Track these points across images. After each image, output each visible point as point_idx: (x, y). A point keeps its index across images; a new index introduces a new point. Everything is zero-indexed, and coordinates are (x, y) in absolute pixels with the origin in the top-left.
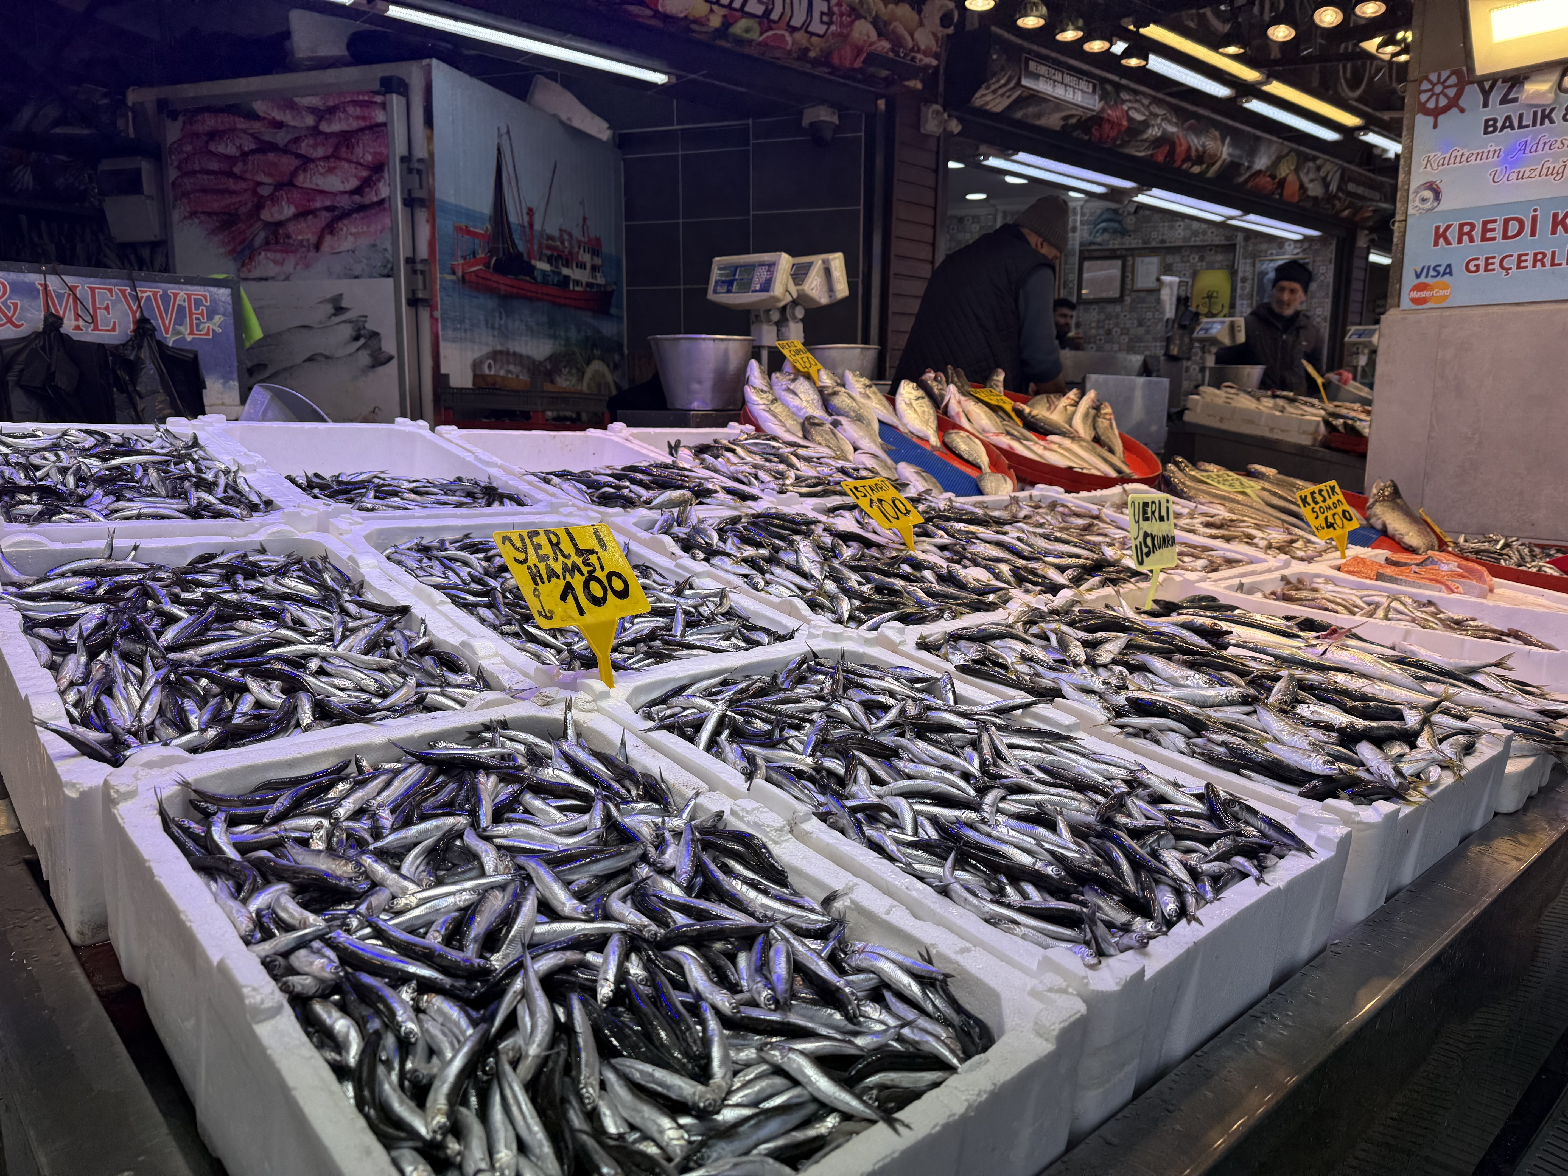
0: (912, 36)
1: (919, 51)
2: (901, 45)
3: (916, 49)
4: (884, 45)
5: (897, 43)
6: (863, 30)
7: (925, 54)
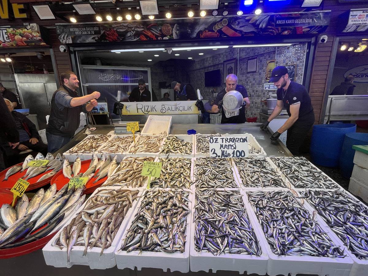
0: (31, 34)
3: (33, 37)
4: (24, 39)
5: (27, 37)
6: (18, 37)
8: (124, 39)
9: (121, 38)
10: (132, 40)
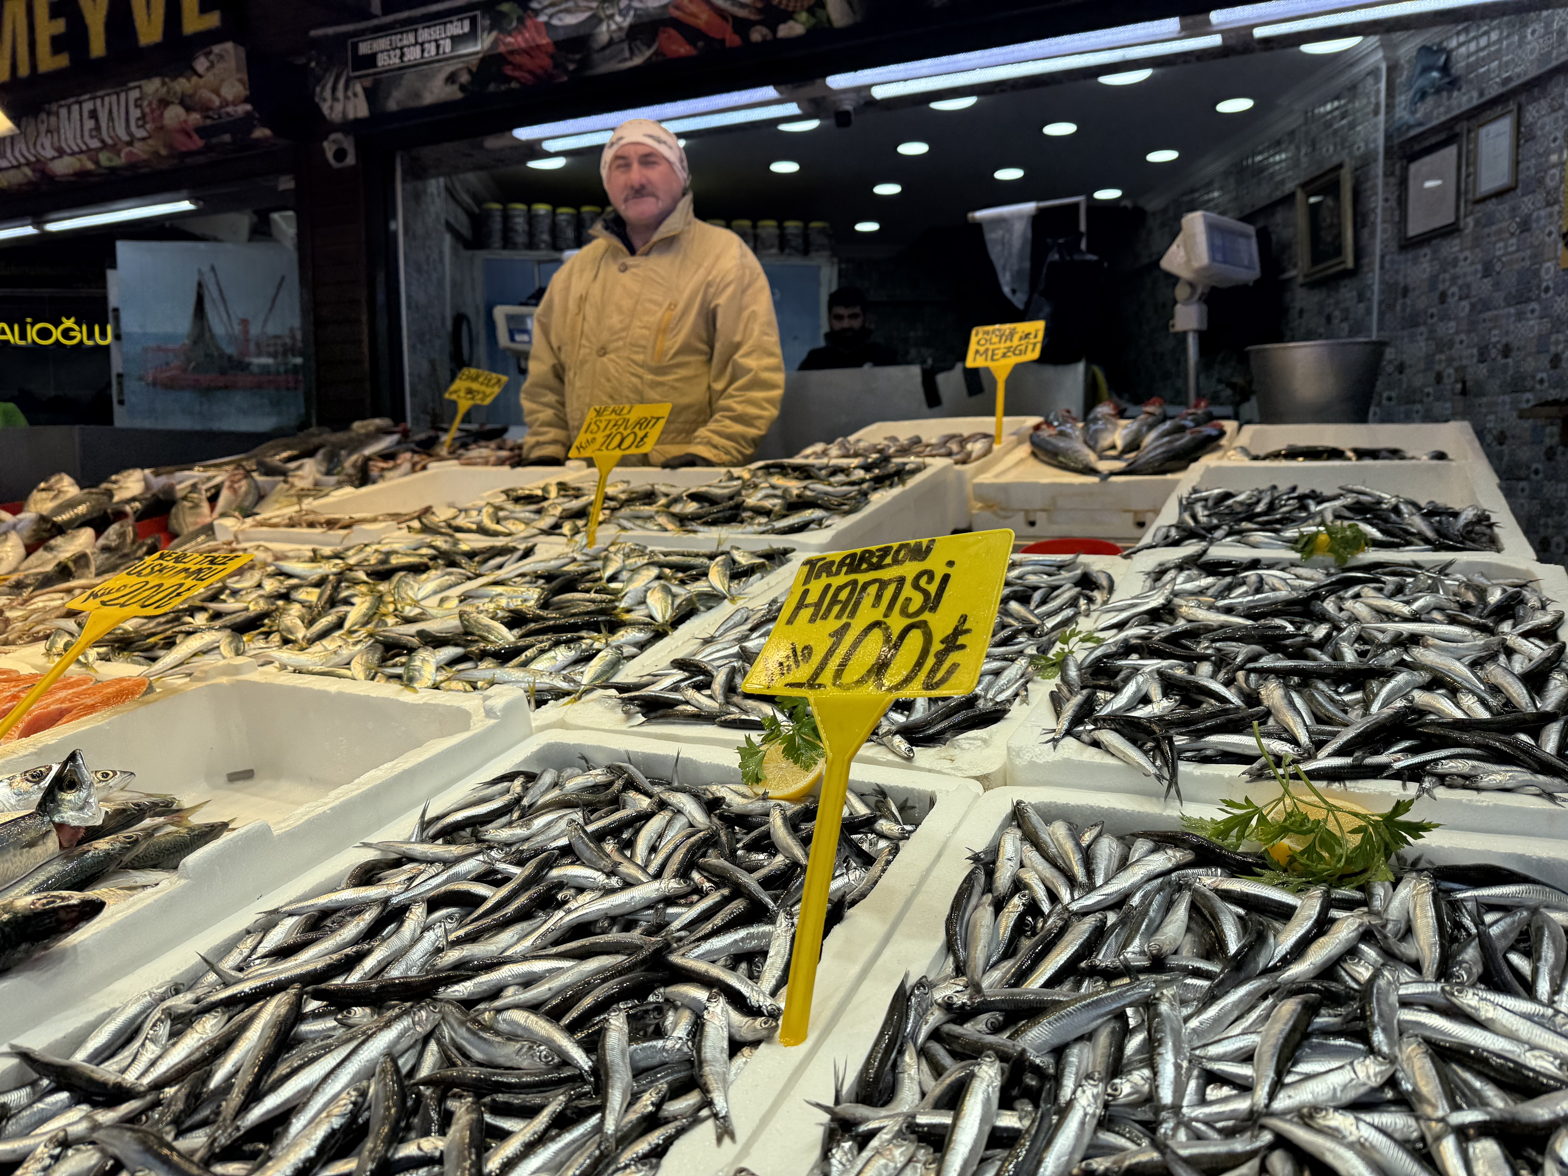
0: (218, 94)
1: (227, 105)
2: (208, 109)
3: (225, 103)
4: (195, 117)
5: (205, 109)
6: (174, 114)
7: (234, 104)
8: (585, 63)
9: (572, 61)
10: (621, 61)
